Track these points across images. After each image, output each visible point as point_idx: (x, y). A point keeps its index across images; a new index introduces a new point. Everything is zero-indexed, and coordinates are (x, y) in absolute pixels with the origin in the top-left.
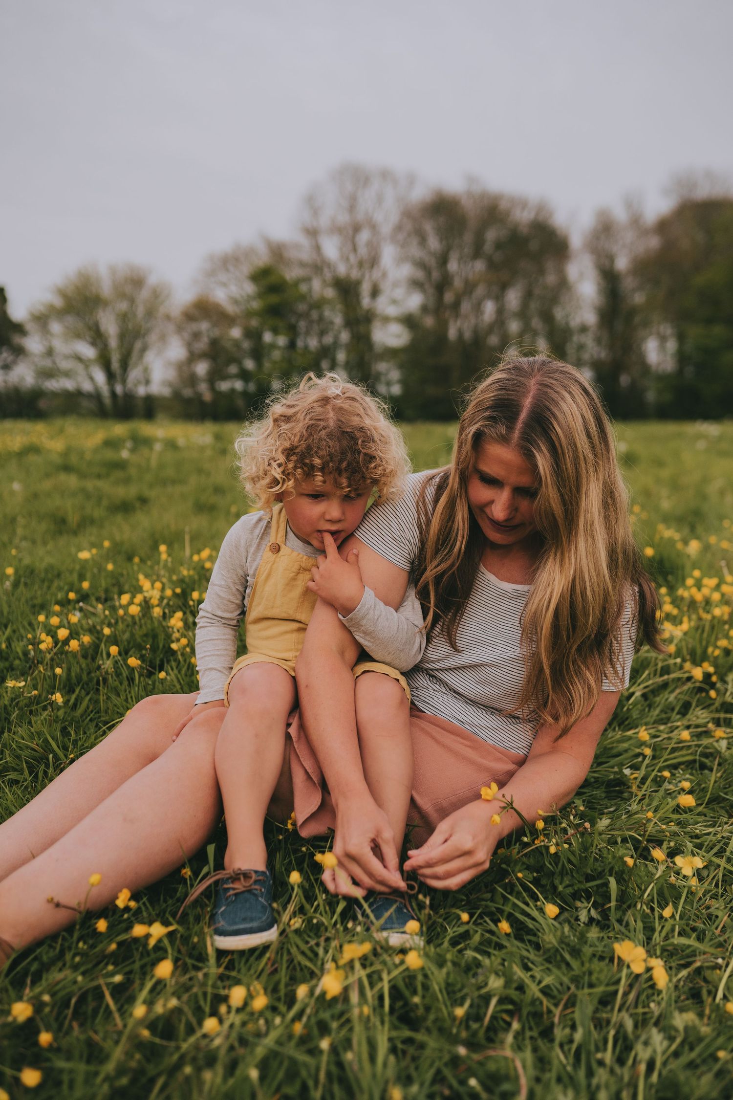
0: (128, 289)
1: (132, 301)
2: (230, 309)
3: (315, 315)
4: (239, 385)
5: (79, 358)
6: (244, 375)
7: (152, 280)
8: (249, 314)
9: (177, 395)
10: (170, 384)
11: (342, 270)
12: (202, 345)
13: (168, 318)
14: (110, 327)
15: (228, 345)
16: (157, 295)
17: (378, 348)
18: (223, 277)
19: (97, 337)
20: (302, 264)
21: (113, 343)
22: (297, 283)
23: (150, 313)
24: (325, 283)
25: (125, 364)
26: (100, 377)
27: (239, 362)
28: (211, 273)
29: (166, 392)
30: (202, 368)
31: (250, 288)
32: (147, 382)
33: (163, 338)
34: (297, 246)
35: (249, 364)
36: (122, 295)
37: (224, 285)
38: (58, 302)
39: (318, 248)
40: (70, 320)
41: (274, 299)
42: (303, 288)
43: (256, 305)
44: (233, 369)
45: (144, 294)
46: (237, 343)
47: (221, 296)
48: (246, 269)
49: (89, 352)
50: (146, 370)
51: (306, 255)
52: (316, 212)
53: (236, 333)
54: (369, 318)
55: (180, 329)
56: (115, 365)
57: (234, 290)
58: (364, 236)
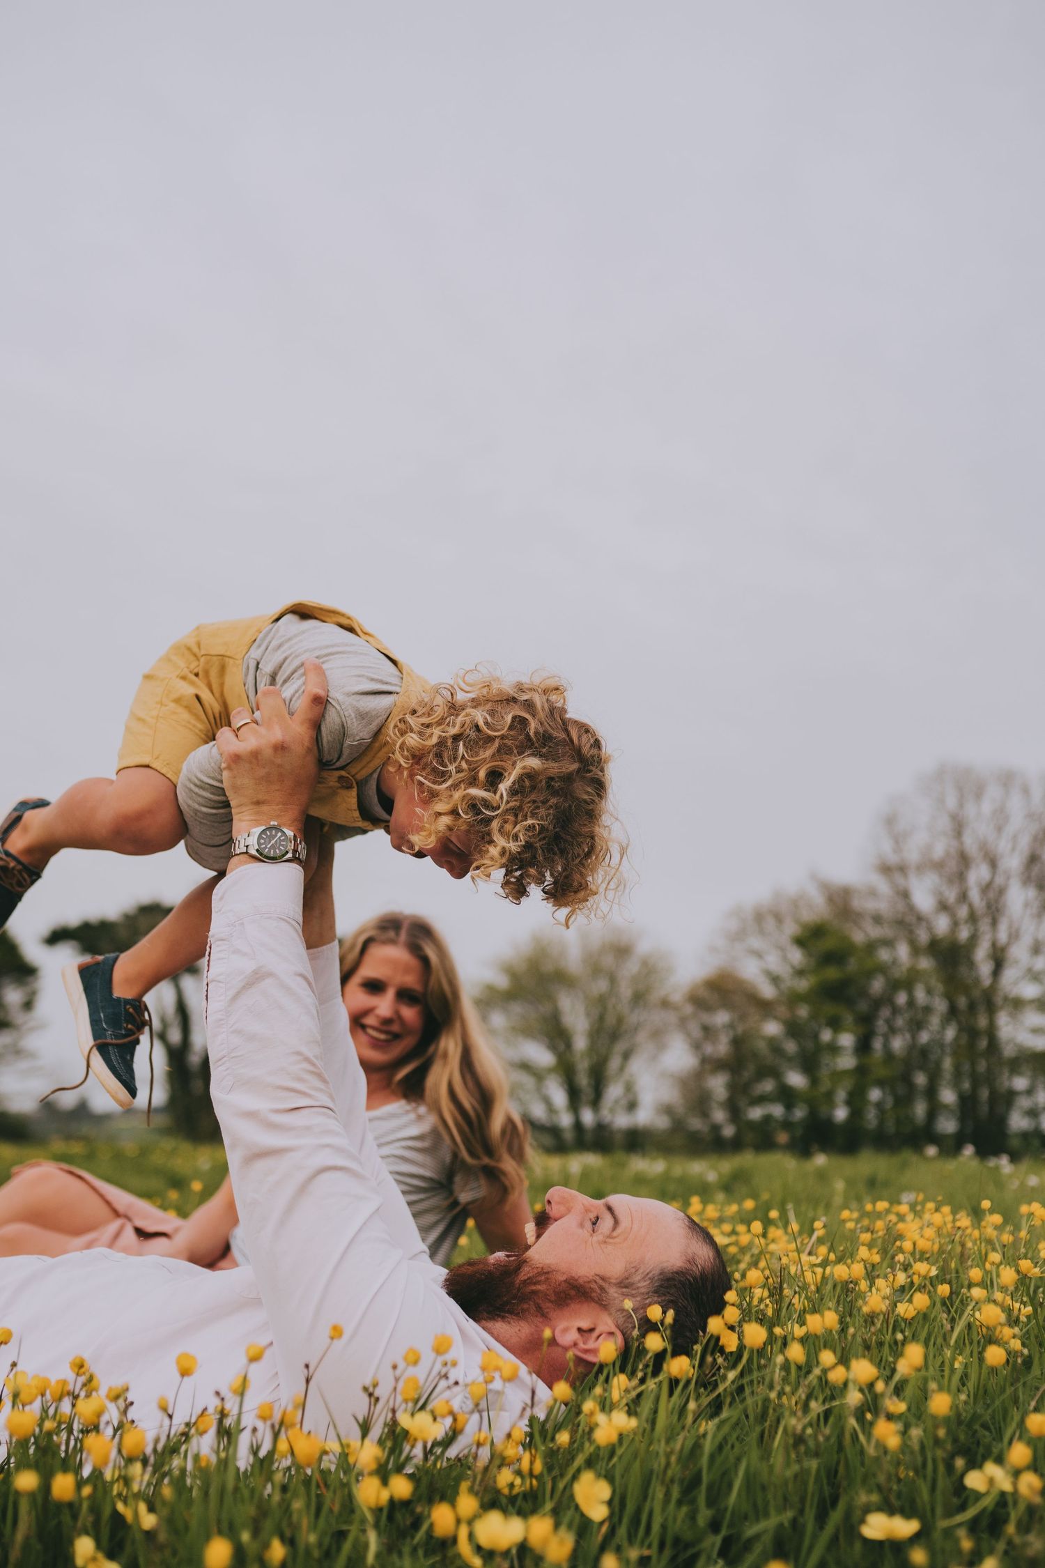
0: (608, 961)
1: (613, 980)
2: (767, 991)
3: (901, 998)
4: (777, 1110)
5: (525, 1067)
6: (787, 1096)
7: (643, 947)
8: (794, 999)
9: (678, 1126)
10: (668, 1110)
11: (942, 925)
12: (722, 1047)
13: (665, 1004)
14: (577, 1020)
15: (761, 1046)
16: (650, 971)
17: (1008, 1052)
18: (755, 942)
19: (556, 1035)
20: (878, 919)
21: (580, 1043)
22: (871, 947)
23: (639, 998)
24: (916, 950)
25: (599, 1079)
26: (559, 1097)
27: (776, 1074)
28: (738, 936)
29: (663, 1123)
30: (718, 1085)
31: (797, 956)
32: (632, 1106)
33: (658, 1035)
34: (873, 893)
35: (796, 1079)
36: (596, 970)
37: (758, 955)
38: (502, 982)
39: (905, 895)
40: (517, 1008)
41: (832, 973)
42: (884, 955)
43: (803, 985)
44: (768, 1086)
45: (631, 968)
46: (775, 1046)
47: (751, 971)
48: (791, 929)
49: (542, 1056)
50: (629, 1088)
51: (883, 903)
52: (898, 841)
53: (772, 1028)
54: (989, 1001)
55: (683, 1022)
56: (583, 1080)
57: (773, 962)
58: (978, 874)
